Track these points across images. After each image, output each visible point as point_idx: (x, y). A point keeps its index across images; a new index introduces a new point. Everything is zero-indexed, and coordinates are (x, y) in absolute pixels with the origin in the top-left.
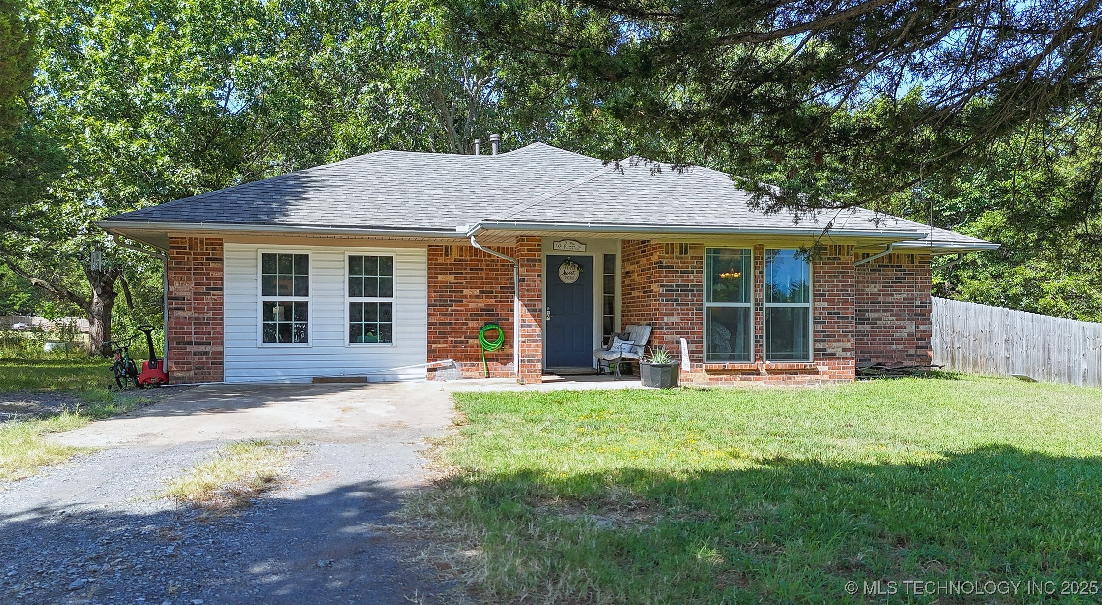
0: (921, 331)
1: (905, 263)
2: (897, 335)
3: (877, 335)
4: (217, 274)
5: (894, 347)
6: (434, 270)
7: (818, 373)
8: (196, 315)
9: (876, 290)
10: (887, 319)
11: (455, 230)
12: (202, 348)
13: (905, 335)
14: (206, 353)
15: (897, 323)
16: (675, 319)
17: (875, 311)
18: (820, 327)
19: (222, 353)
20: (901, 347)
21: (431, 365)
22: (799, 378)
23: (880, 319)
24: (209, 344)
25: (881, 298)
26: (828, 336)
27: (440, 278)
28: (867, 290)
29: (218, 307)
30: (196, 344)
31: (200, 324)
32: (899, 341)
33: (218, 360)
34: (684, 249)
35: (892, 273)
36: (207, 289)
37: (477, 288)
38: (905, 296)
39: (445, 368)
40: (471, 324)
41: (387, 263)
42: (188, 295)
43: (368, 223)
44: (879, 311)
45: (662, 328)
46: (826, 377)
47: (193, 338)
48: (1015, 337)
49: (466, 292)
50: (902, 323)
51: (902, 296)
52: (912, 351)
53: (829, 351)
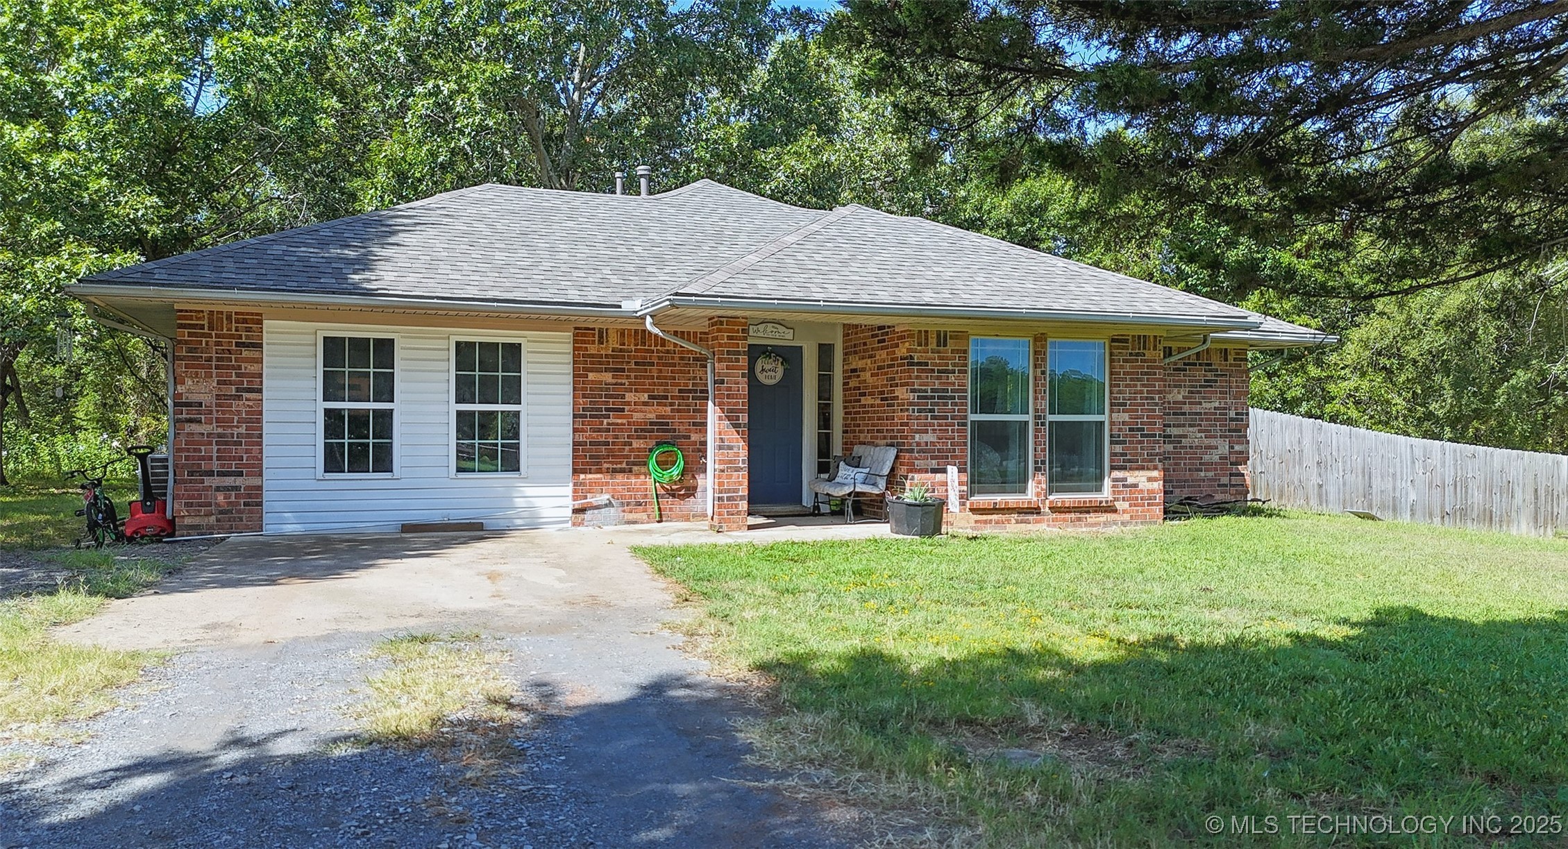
0: (1237, 453)
1: (1216, 360)
2: (1206, 458)
3: (1181, 459)
4: (253, 368)
5: (1202, 474)
6: (583, 364)
7: (1115, 511)
8: (220, 430)
9: (1180, 398)
10: (1194, 437)
11: (620, 307)
12: (229, 481)
13: (1216, 458)
14: (237, 488)
15: (1207, 441)
16: (930, 437)
17: (1179, 426)
18: (1118, 449)
19: (260, 488)
20: (1211, 474)
21: (579, 503)
22: (1092, 518)
23: (1185, 436)
24: (240, 474)
25: (1186, 408)
26: (1129, 461)
27: (591, 376)
28: (1170, 397)
29: (255, 418)
30: (221, 474)
31: (226, 443)
32: (1209, 466)
33: (254, 498)
34: (942, 339)
35: (1200, 374)
36: (238, 390)
37: (644, 391)
38: (1217, 404)
39: (598, 507)
40: (636, 444)
41: (514, 351)
42: (207, 399)
43: (490, 294)
44: (1184, 426)
45: (912, 451)
46: (1127, 517)
47: (215, 466)
48: (1329, 457)
49: (630, 397)
50: (1213, 442)
51: (1213, 405)
52: (1225, 480)
53: (1130, 481)
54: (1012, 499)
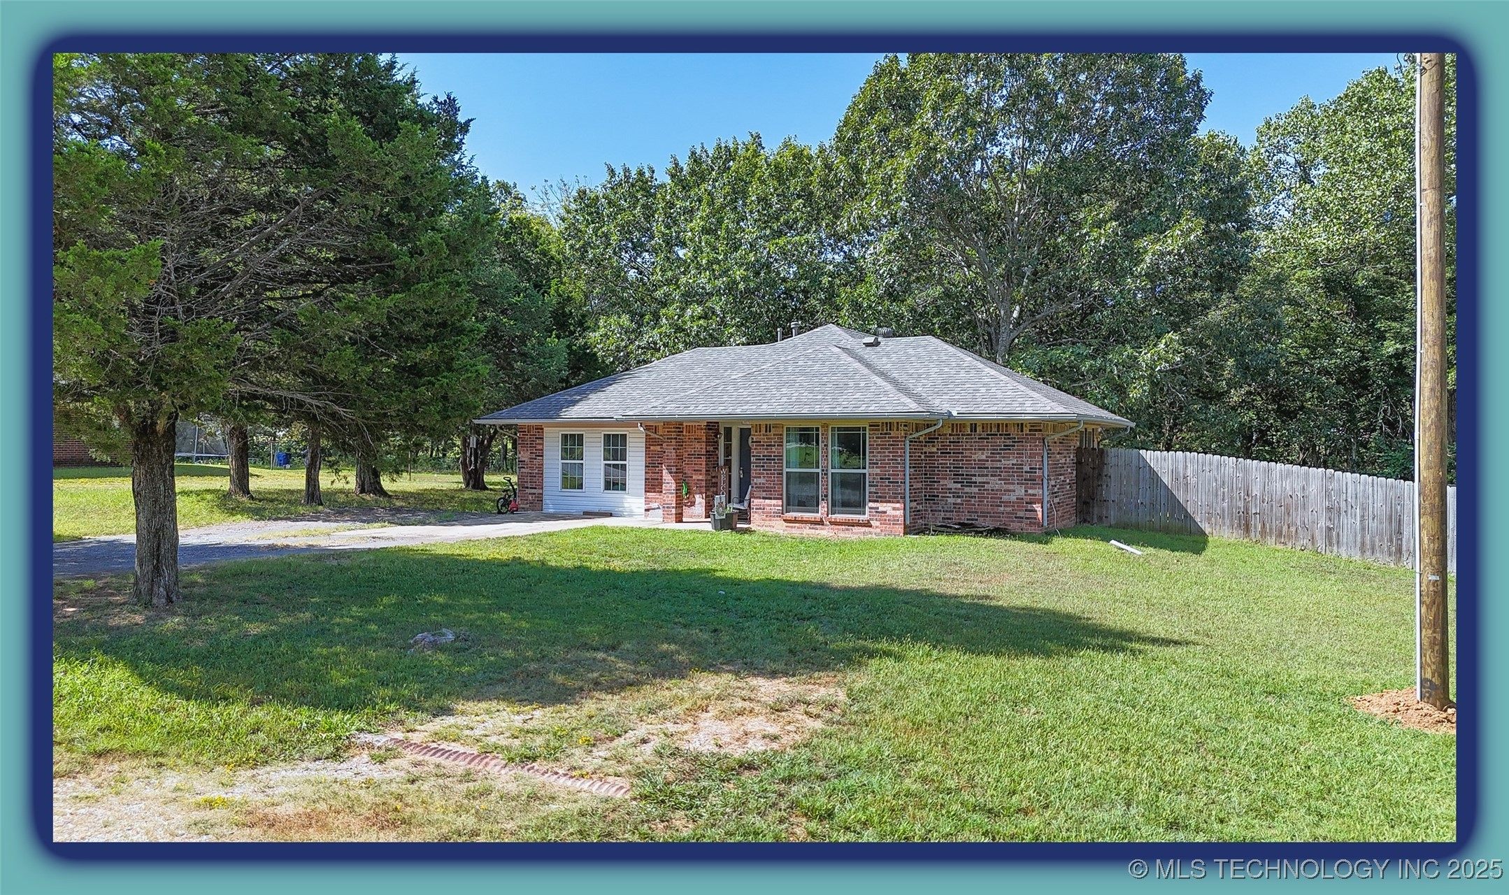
0: (1030, 495)
1: (1013, 432)
2: (1005, 498)
3: (985, 498)
4: (540, 447)
5: (1002, 509)
6: (650, 442)
7: (871, 526)
8: (531, 471)
9: (984, 457)
10: (995, 483)
12: (533, 491)
13: (1013, 498)
14: (534, 493)
15: (1006, 487)
16: (762, 480)
17: (983, 476)
18: (873, 489)
19: (542, 494)
20: (1009, 509)
21: (647, 506)
22: (856, 529)
23: (988, 483)
24: (537, 488)
25: (989, 464)
26: (880, 497)
27: (652, 448)
28: (974, 457)
29: (541, 467)
31: (533, 476)
32: (1007, 503)
33: (540, 498)
34: (768, 428)
35: (1000, 441)
36: (536, 456)
38: (1015, 462)
39: (654, 509)
41: (624, 436)
42: (526, 459)
43: (605, 415)
44: (987, 475)
45: (753, 487)
46: (878, 530)
50: (1011, 487)
51: (1011, 462)
52: (1020, 514)
53: (880, 509)
54: (807, 516)
